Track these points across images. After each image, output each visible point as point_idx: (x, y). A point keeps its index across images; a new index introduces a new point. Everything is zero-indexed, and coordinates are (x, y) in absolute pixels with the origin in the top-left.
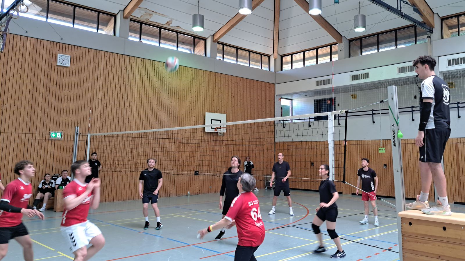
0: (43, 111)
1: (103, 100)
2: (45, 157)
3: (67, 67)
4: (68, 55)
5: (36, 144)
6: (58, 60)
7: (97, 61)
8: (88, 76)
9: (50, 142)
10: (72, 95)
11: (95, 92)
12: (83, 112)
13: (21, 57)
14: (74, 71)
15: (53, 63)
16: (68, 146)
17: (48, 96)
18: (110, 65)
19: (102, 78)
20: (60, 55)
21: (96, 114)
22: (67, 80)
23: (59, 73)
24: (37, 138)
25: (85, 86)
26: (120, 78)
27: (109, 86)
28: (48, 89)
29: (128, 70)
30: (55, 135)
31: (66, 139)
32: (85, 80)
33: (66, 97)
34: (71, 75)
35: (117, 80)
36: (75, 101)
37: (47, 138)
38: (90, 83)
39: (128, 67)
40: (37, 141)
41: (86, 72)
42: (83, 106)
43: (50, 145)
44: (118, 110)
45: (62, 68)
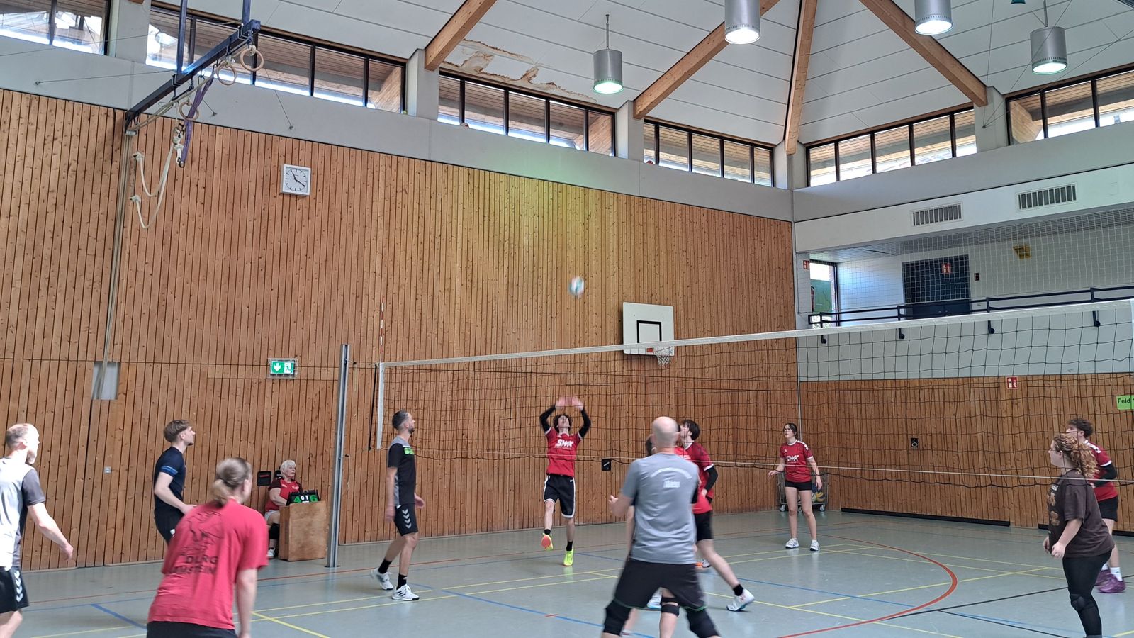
0: (253, 306)
1: (384, 276)
2: (259, 423)
3: (303, 197)
4: (305, 166)
5: (239, 392)
6: (284, 178)
7: (370, 179)
8: (350, 217)
9: (269, 384)
10: (316, 266)
11: (366, 258)
12: (340, 308)
13: (202, 174)
14: (319, 206)
15: (273, 187)
16: (310, 396)
17: (264, 270)
18: (399, 189)
19: (380, 221)
20: (287, 167)
21: (370, 313)
22: (304, 229)
23: (286, 213)
24: (241, 375)
25: (343, 242)
26: (421, 220)
27: (398, 241)
28: (263, 252)
29: (439, 198)
30: (280, 367)
31: (304, 377)
32: (344, 227)
33: (302, 271)
34: (312, 215)
35: (416, 224)
36: (322, 280)
37: (263, 376)
38: (356, 235)
39: (439, 192)
40: (240, 382)
41: (344, 206)
42: (340, 292)
43: (268, 394)
44: (419, 301)
45: (293, 199)
